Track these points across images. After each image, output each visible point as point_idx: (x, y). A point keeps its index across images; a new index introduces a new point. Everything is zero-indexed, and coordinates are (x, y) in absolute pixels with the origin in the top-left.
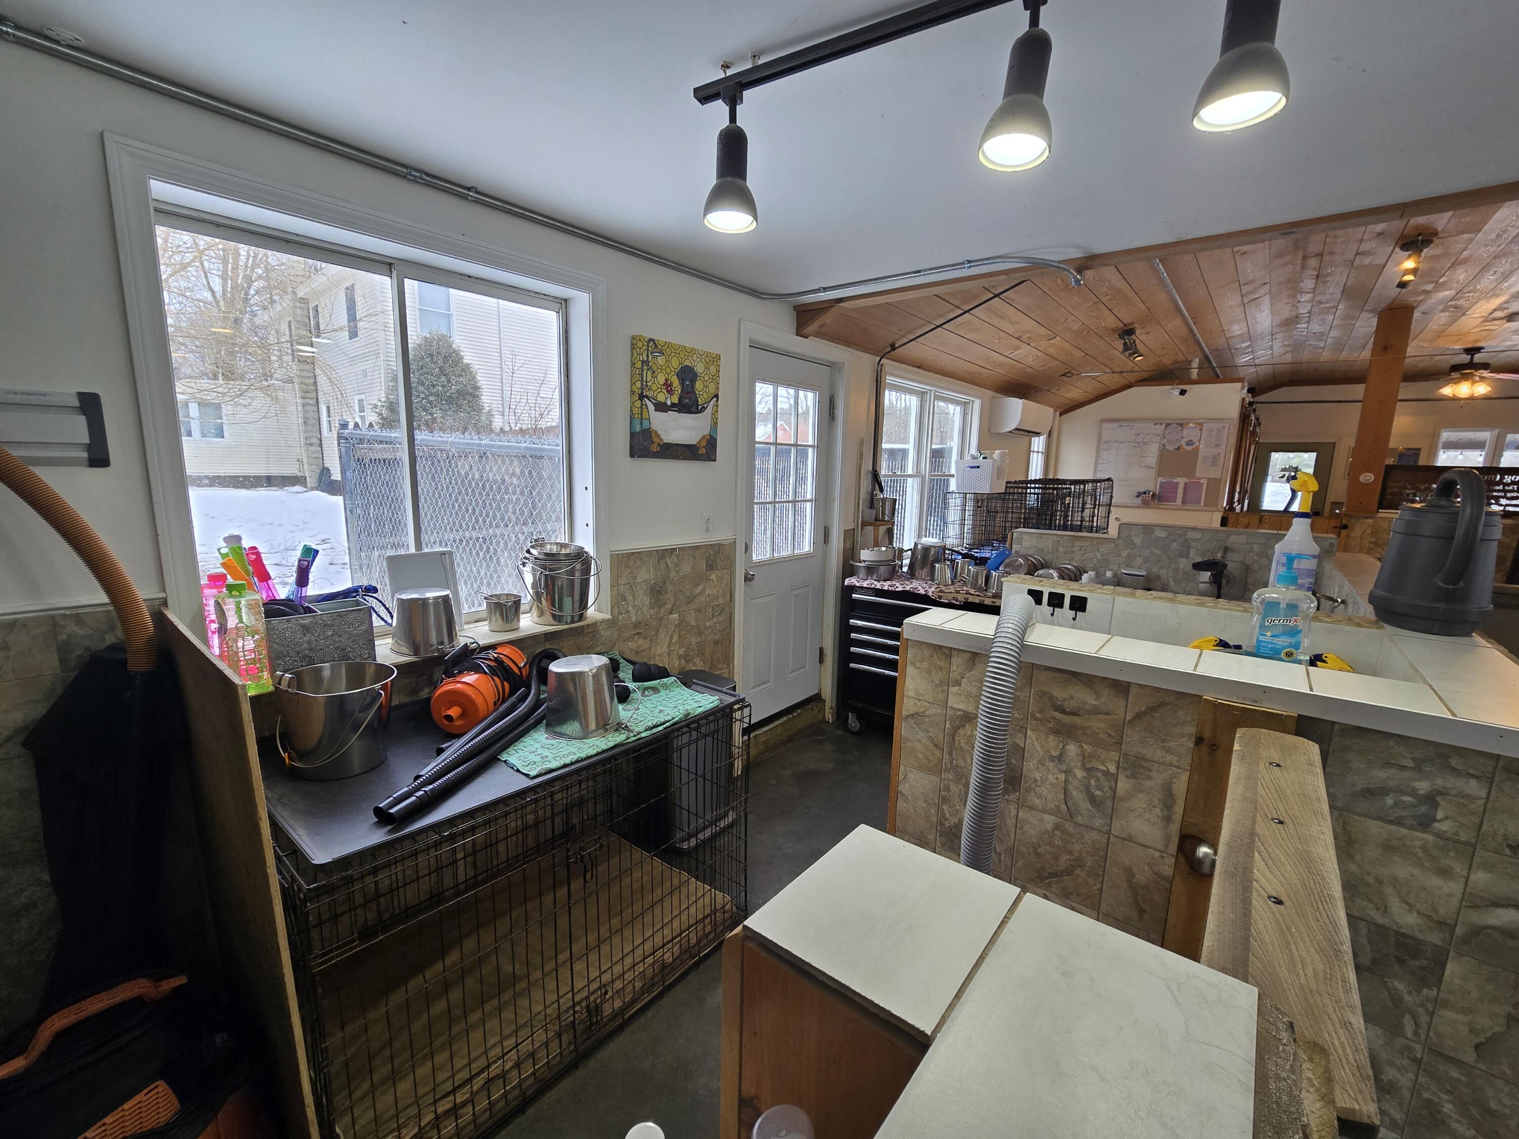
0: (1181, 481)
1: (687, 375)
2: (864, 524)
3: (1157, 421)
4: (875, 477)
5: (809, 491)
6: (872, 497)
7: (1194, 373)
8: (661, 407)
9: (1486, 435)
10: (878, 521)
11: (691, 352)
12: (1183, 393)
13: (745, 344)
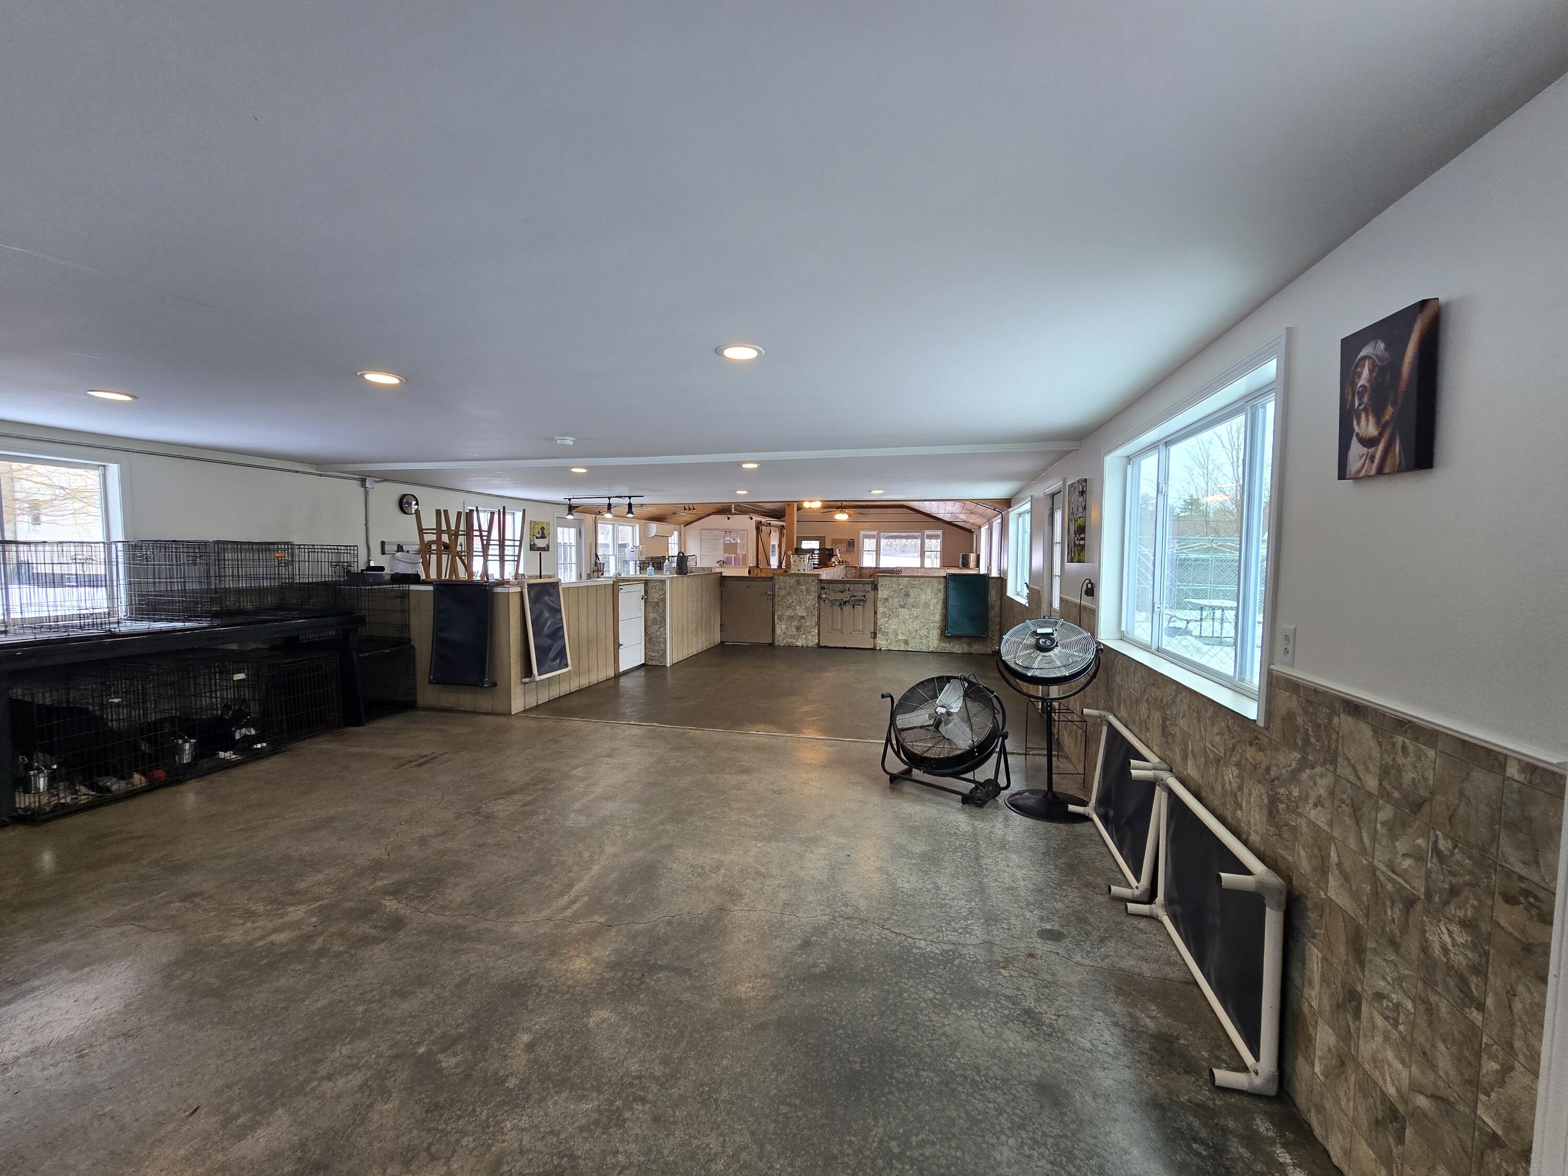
0: (733, 556)
1: (543, 529)
2: (594, 572)
3: (721, 530)
4: (597, 556)
5: (574, 560)
6: (596, 563)
7: (733, 511)
8: (537, 538)
9: (875, 533)
10: (598, 571)
11: (543, 523)
12: (729, 518)
13: (555, 518)
